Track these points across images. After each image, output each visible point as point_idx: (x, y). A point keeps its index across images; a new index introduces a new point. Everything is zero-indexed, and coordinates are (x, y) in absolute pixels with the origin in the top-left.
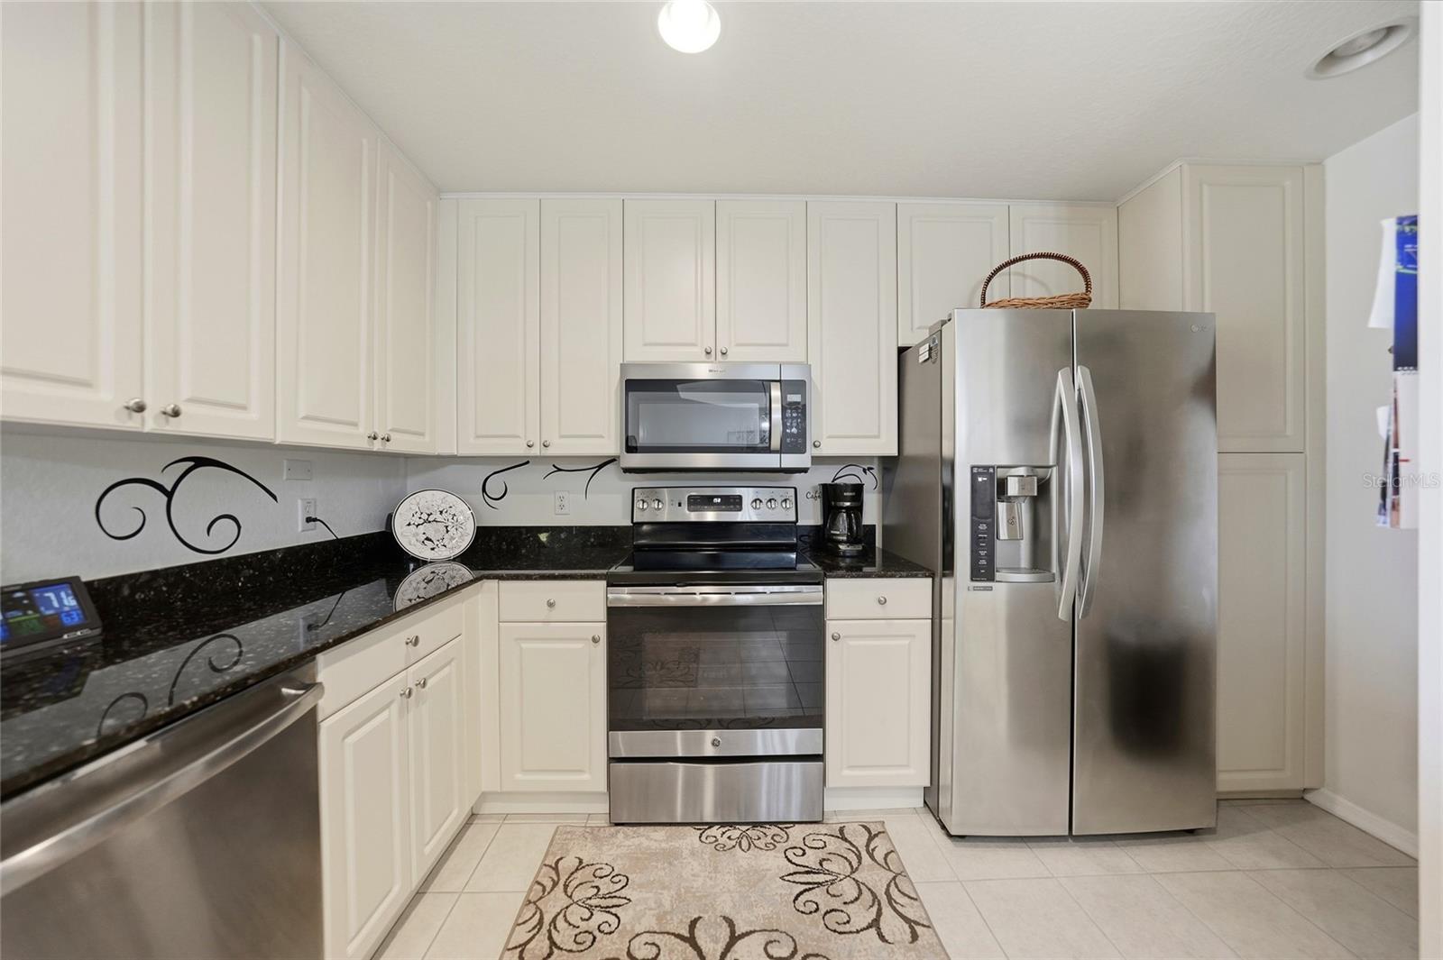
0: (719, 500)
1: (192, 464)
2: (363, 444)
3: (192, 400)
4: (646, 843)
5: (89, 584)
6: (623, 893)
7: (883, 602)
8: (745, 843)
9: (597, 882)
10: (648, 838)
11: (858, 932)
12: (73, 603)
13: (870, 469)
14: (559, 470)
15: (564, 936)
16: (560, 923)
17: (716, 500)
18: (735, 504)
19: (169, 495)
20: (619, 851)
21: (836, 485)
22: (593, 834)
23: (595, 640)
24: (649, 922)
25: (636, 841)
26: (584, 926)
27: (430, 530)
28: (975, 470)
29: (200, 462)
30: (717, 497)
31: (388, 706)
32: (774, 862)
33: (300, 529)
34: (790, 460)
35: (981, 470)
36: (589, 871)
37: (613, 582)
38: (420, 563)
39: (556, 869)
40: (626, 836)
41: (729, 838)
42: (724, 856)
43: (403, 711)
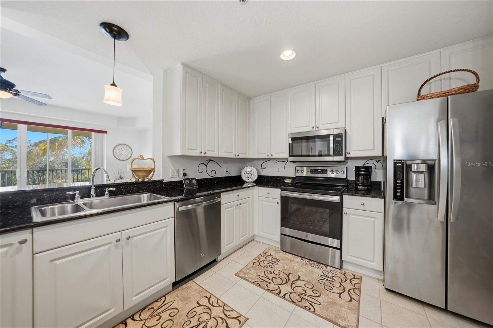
0: (320, 170)
1: (209, 161)
2: (234, 157)
3: (207, 151)
4: (287, 256)
5: (197, 179)
6: (277, 263)
7: (363, 205)
8: (313, 265)
9: (272, 259)
10: (288, 256)
11: (333, 292)
12: (195, 182)
13: (379, 161)
14: (278, 162)
15: (262, 264)
16: (262, 262)
17: (319, 170)
18: (325, 172)
19: (206, 166)
20: (280, 256)
21: (365, 166)
22: (276, 251)
23: (278, 203)
24: (281, 269)
25: (285, 255)
26: (267, 264)
27: (248, 175)
28: (395, 161)
29: (210, 160)
30: (320, 169)
31: (233, 207)
32: (319, 272)
33: (225, 173)
34: (337, 158)
35: (398, 161)
36: (271, 257)
37: (282, 190)
38: (246, 182)
39: (265, 254)
40: (283, 254)
41: (309, 263)
42: (305, 266)
43: (236, 209)
